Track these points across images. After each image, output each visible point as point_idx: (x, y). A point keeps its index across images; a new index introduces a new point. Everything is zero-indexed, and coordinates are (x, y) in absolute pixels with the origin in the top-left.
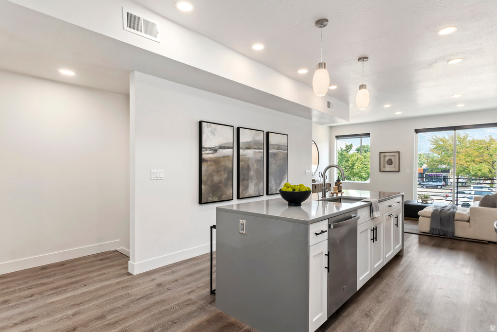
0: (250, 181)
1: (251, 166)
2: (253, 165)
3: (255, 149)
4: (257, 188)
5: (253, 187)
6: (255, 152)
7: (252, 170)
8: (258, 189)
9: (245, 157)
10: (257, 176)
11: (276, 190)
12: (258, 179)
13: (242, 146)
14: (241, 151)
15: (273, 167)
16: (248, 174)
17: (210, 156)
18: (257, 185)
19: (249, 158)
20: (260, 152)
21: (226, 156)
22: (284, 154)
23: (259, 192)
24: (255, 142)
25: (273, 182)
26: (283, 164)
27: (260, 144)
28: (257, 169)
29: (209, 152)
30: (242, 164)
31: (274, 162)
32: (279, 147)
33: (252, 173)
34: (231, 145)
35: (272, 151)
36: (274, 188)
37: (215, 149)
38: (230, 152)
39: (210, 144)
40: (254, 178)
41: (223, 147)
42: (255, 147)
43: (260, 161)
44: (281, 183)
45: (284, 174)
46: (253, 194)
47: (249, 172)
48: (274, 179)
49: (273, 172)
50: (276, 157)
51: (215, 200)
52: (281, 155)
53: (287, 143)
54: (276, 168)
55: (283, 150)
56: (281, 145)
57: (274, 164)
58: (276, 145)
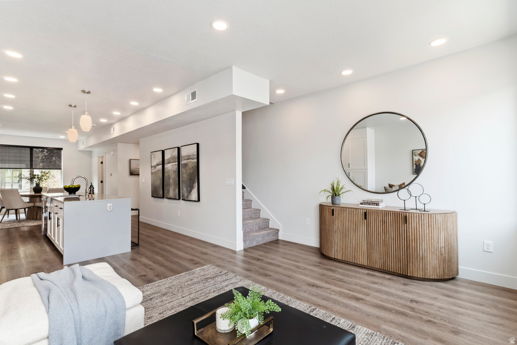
1: (170, 176)
2: (172, 176)
4: (174, 193)
5: (172, 191)
6: (172, 165)
7: (171, 178)
10: (174, 183)
11: (188, 196)
12: (175, 185)
13: (166, 162)
14: (165, 165)
15: (184, 176)
16: (169, 182)
17: (154, 170)
18: (174, 190)
19: (169, 170)
20: (175, 164)
21: (159, 170)
22: (193, 163)
23: (176, 196)
24: (173, 158)
25: (185, 189)
26: (193, 173)
27: (176, 158)
28: (174, 178)
29: (153, 168)
30: (166, 174)
31: (185, 171)
32: (189, 158)
33: (171, 181)
34: (161, 163)
35: (183, 162)
36: (186, 195)
37: (155, 167)
38: (160, 167)
39: (154, 164)
40: (173, 184)
41: (158, 165)
42: (173, 161)
43: (175, 171)
44: (191, 191)
45: (194, 183)
46: (172, 196)
47: (169, 180)
48: (185, 186)
49: (185, 180)
50: (186, 167)
51: (156, 196)
52: (191, 164)
53: (195, 151)
54: (187, 177)
55: (192, 160)
56: (191, 155)
57: (185, 173)
58: (186, 156)
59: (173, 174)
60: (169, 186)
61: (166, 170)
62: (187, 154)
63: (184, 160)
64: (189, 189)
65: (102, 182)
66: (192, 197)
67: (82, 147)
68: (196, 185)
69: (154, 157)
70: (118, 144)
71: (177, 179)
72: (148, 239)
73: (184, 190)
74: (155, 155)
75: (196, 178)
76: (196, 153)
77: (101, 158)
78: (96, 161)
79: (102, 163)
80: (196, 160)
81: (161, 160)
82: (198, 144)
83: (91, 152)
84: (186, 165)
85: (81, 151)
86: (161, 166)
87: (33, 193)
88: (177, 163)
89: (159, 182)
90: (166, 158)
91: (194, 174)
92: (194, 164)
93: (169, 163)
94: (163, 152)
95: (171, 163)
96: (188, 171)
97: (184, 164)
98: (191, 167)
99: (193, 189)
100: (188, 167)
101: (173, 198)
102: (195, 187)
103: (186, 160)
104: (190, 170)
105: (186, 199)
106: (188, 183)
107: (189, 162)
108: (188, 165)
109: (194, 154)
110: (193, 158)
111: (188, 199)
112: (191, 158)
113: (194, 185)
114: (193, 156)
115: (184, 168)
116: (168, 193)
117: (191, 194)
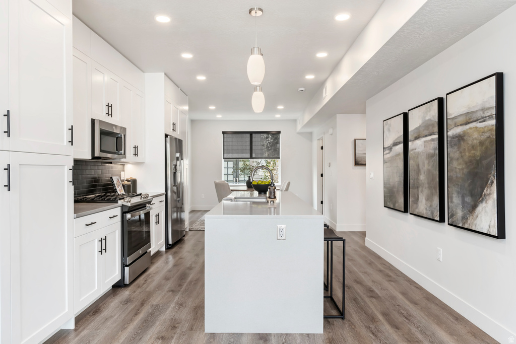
0: (420, 190)
1: (421, 167)
2: (424, 165)
3: (426, 136)
4: (429, 204)
5: (424, 201)
6: (425, 142)
7: (422, 172)
8: (431, 206)
9: (414, 152)
10: (429, 183)
11: (464, 218)
12: (430, 188)
13: (411, 137)
14: (410, 143)
15: (456, 166)
16: (418, 179)
17: (388, 156)
18: (429, 199)
19: (418, 153)
20: (433, 140)
21: (398, 155)
22: (482, 131)
23: (432, 213)
24: (427, 125)
25: (456, 200)
26: (483, 157)
27: (433, 125)
28: (429, 171)
29: (387, 151)
30: (411, 163)
31: (457, 155)
32: (469, 118)
33: (422, 177)
34: (402, 139)
35: (452, 132)
36: (460, 213)
37: (390, 148)
38: (400, 148)
39: (388, 143)
40: (427, 186)
41: (395, 144)
42: (426, 132)
43: (433, 156)
44: (474, 207)
45: (485, 184)
46: (424, 212)
47: (418, 176)
48: (458, 193)
49: (456, 177)
50: (462, 143)
51: (392, 207)
52: (476, 135)
53: (491, 97)
54: (462, 169)
55: (480, 122)
56: (475, 109)
57: (458, 159)
58: (462, 115)
59: (426, 162)
60: (418, 188)
61: (411, 154)
62: (464, 110)
63: (456, 126)
64: (468, 199)
65: (322, 175)
66: (478, 221)
68: (492, 191)
69: (389, 130)
70: (337, 115)
71: (437, 173)
72: (367, 300)
73: (455, 202)
74: (390, 125)
75: (494, 172)
76: (493, 103)
77: (321, 141)
78: (316, 146)
79: (322, 148)
80: (493, 122)
81: (402, 133)
82: (500, 77)
83: (311, 133)
84: (460, 138)
85: (299, 133)
86: (402, 145)
88: (436, 136)
89: (397, 179)
90: (412, 127)
91: (485, 162)
92: (488, 134)
93: (417, 138)
94: (406, 116)
95: (424, 137)
96: (467, 154)
97: (457, 137)
98: (475, 141)
99: (482, 202)
100: (468, 144)
101: (426, 216)
102: (487, 197)
103: (461, 125)
104: (473, 152)
105: (460, 225)
106: (466, 185)
107: (472, 131)
108: (465, 138)
109: (487, 106)
110: (482, 118)
111: (466, 226)
112: (475, 119)
113: (485, 191)
114: (481, 113)
115: (456, 148)
116: (417, 204)
117: (475, 215)
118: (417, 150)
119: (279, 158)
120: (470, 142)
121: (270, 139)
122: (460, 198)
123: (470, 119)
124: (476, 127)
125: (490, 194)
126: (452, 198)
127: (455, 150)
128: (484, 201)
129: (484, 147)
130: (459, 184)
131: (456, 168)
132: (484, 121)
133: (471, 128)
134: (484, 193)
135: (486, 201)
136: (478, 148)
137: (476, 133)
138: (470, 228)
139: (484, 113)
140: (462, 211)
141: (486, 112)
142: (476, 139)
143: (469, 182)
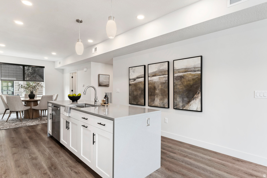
0: (156, 96)
1: (156, 87)
2: (159, 86)
3: (160, 75)
4: (162, 102)
5: (158, 101)
6: (159, 78)
7: (157, 89)
10: (162, 94)
11: (183, 106)
13: (150, 75)
14: (149, 78)
18: (162, 99)
19: (155, 82)
20: (165, 77)
21: (140, 82)
22: (194, 75)
23: (164, 105)
24: (161, 71)
27: (165, 71)
28: (161, 89)
29: (132, 81)
31: (180, 83)
33: (157, 91)
34: (143, 76)
35: (176, 75)
37: (134, 79)
38: (142, 79)
39: (133, 77)
40: (160, 94)
41: (138, 78)
42: (161, 74)
44: (189, 102)
45: (195, 93)
46: (158, 105)
47: (155, 91)
48: (180, 97)
49: (179, 91)
50: (183, 79)
51: (135, 104)
52: (190, 76)
53: (199, 64)
54: (183, 88)
55: (193, 72)
56: (190, 67)
57: (180, 85)
58: (183, 69)
60: (154, 95)
61: (149, 82)
62: (184, 67)
63: (179, 72)
64: (186, 99)
65: (72, 91)
67: (58, 66)
68: (199, 95)
70: (92, 62)
71: (167, 90)
74: (135, 70)
77: (72, 74)
78: (67, 76)
79: (72, 77)
80: (198, 72)
81: (144, 74)
83: (63, 70)
84: (182, 77)
85: (57, 69)
87: (28, 99)
88: (167, 76)
90: (150, 71)
92: (197, 77)
93: (154, 76)
95: (159, 76)
96: (185, 83)
97: (179, 77)
98: (190, 79)
99: (193, 100)
100: (186, 79)
101: (160, 106)
102: (196, 98)
103: (182, 72)
104: (188, 82)
105: (181, 109)
106: (185, 94)
107: (188, 75)
108: (184, 77)
109: (197, 66)
110: (194, 71)
111: (184, 109)
112: (190, 71)
113: (195, 96)
114: (194, 69)
115: (179, 80)
116: (154, 102)
117: (189, 105)
118: (153, 81)
119: (44, 81)
120: (187, 79)
121: (30, 70)
122: (181, 99)
123: (187, 71)
124: (191, 74)
125: (198, 97)
126: (176, 99)
127: (178, 81)
128: (195, 100)
129: (194, 81)
130: (181, 94)
131: (179, 88)
132: (195, 72)
133: (188, 74)
134: (194, 97)
135: (196, 100)
136: (192, 81)
137: (191, 76)
138: (187, 109)
139: (195, 69)
140: (182, 103)
141: (196, 69)
142: (190, 78)
143: (186, 93)
